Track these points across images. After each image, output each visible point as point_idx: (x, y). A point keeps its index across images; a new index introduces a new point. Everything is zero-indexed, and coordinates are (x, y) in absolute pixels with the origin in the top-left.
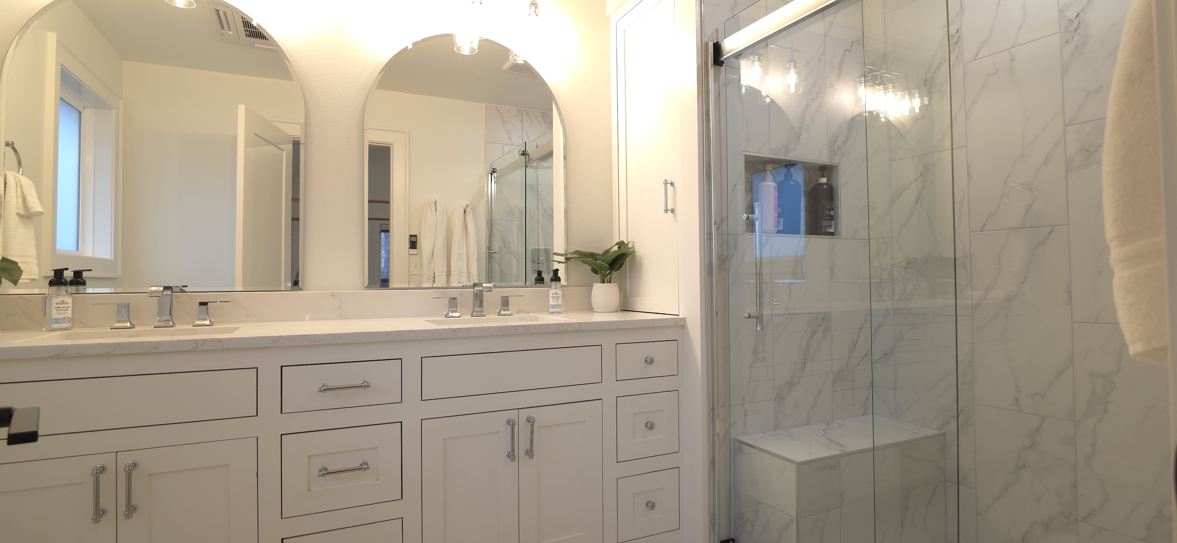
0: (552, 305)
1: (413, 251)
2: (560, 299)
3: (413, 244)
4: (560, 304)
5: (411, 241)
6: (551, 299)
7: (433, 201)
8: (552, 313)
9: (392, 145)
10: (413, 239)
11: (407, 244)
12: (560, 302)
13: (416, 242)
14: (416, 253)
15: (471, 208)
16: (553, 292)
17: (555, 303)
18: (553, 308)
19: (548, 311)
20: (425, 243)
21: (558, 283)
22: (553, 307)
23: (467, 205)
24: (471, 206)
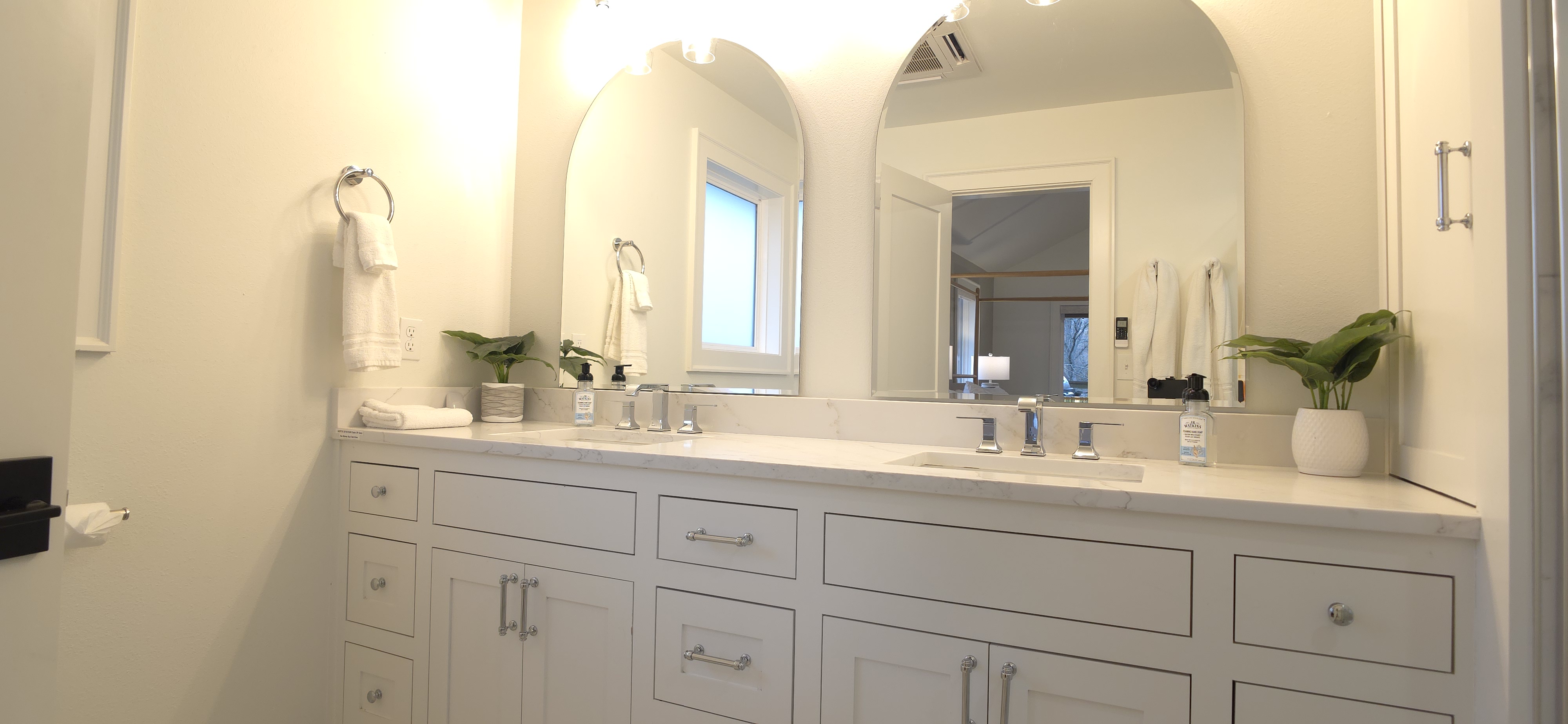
0: (1185, 448)
1: (1121, 343)
2: (1202, 437)
3: (1122, 332)
4: (1203, 446)
5: (1119, 327)
6: (1183, 436)
7: (1152, 261)
8: (1187, 464)
9: (1090, 184)
10: (1122, 324)
11: (1112, 332)
12: (1202, 443)
13: (1127, 328)
14: (1126, 346)
15: (1219, 270)
16: (1187, 420)
17: (1191, 445)
18: (1185, 454)
19: (1179, 460)
20: (1137, 331)
21: (1202, 404)
22: (1187, 451)
23: (1212, 263)
24: (1219, 265)
